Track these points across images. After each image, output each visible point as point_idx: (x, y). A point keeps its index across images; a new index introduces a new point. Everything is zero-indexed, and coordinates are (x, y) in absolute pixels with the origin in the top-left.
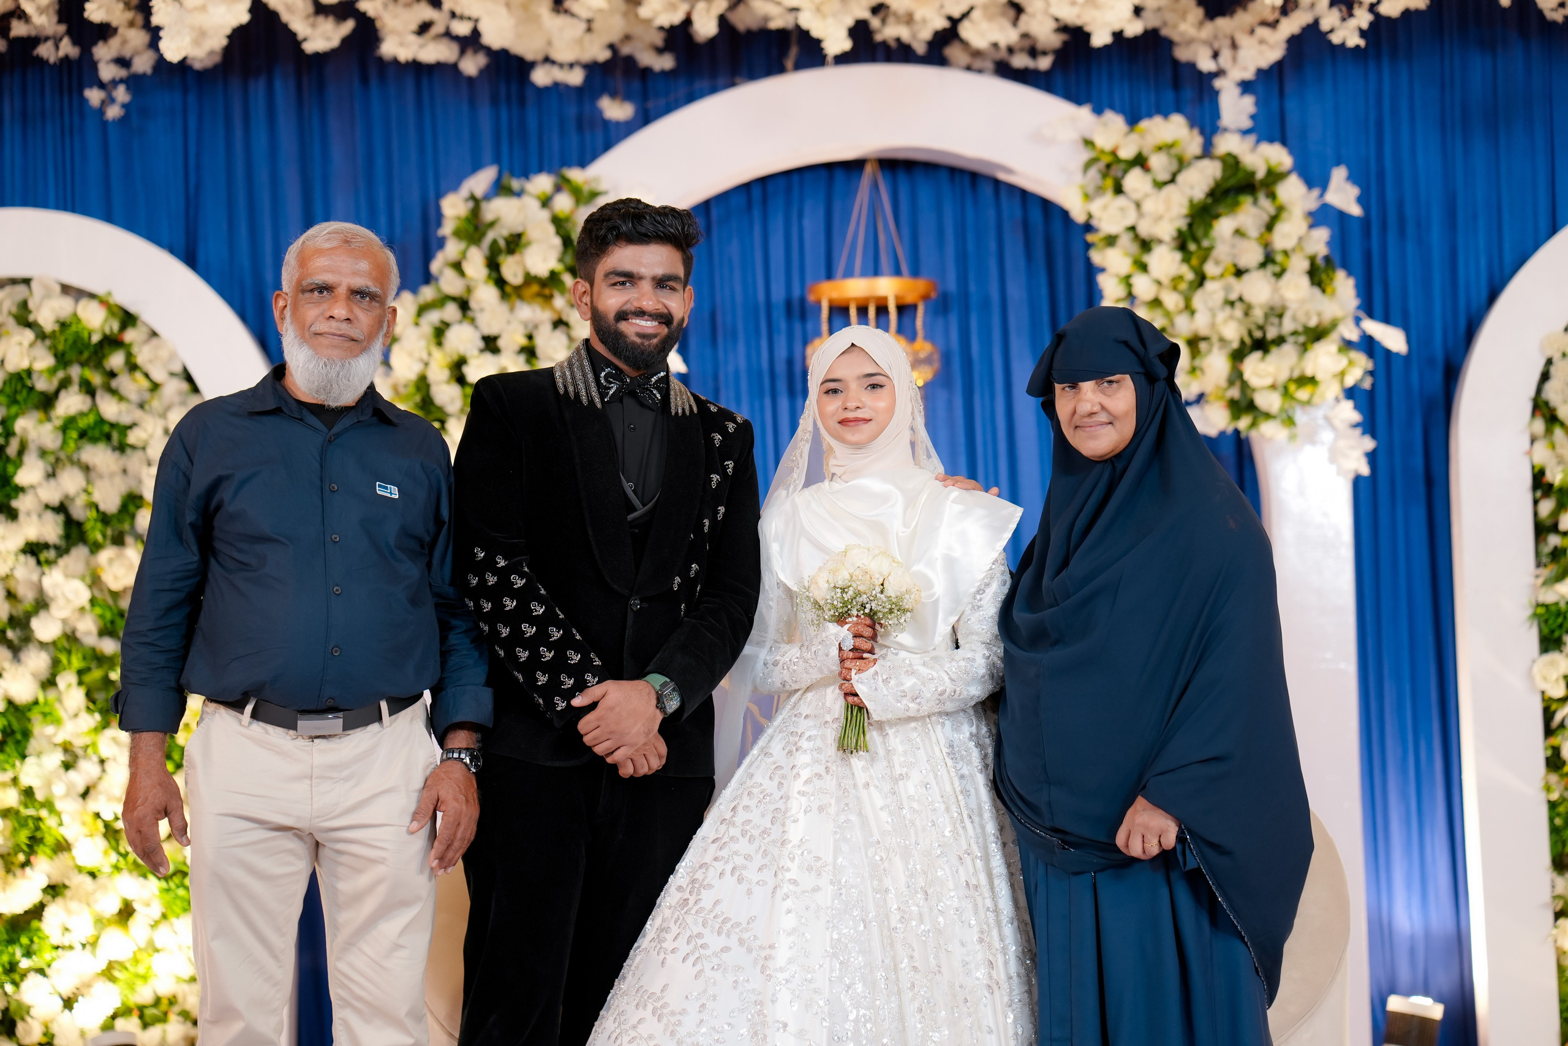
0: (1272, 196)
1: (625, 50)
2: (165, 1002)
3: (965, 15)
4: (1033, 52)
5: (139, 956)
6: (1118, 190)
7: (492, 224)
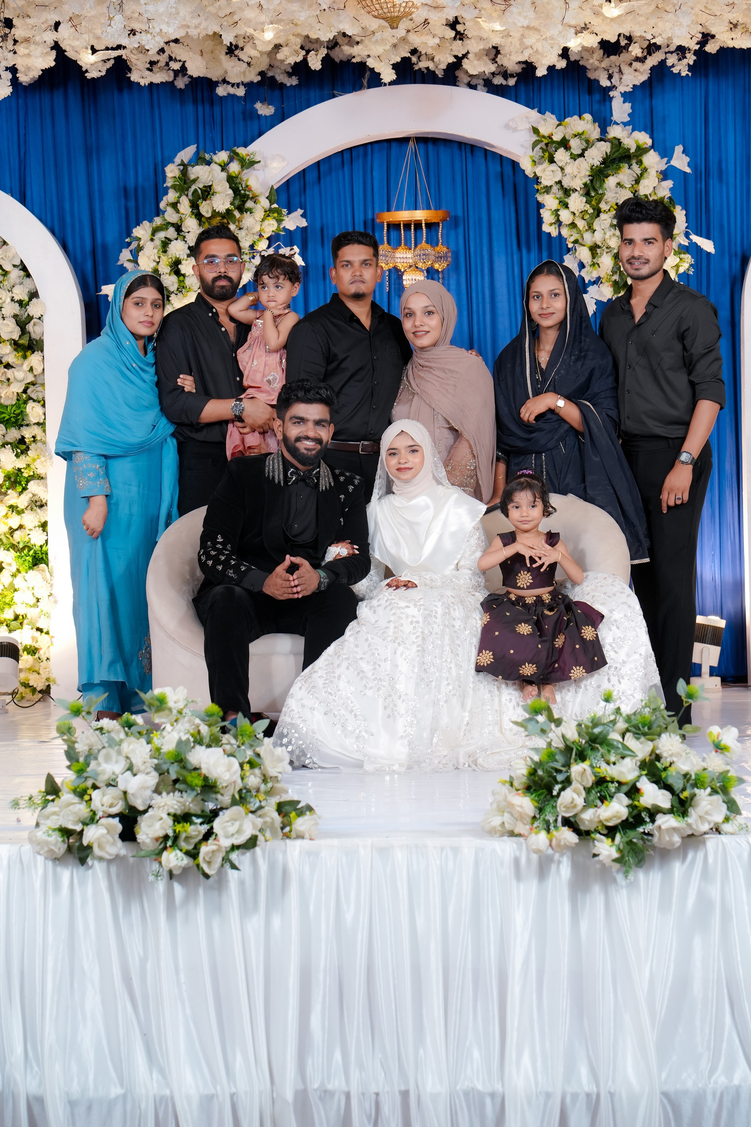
0: (640, 163)
1: (270, 74)
2: (21, 617)
3: (465, 56)
4: (506, 75)
5: (6, 593)
6: (552, 161)
7: (194, 181)
